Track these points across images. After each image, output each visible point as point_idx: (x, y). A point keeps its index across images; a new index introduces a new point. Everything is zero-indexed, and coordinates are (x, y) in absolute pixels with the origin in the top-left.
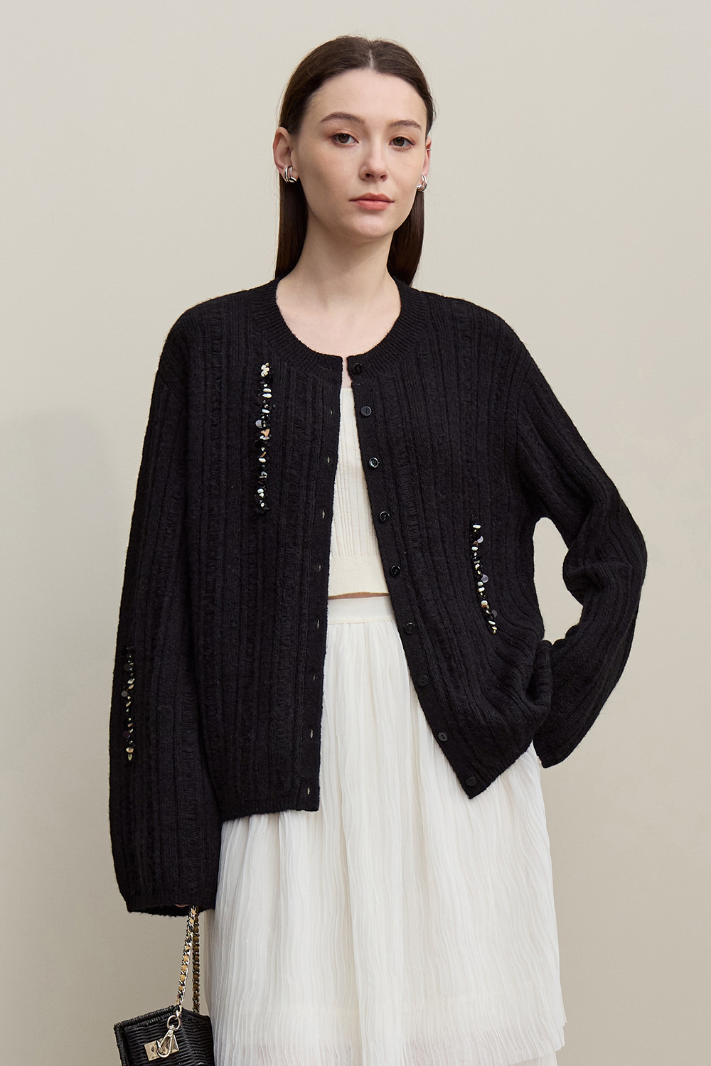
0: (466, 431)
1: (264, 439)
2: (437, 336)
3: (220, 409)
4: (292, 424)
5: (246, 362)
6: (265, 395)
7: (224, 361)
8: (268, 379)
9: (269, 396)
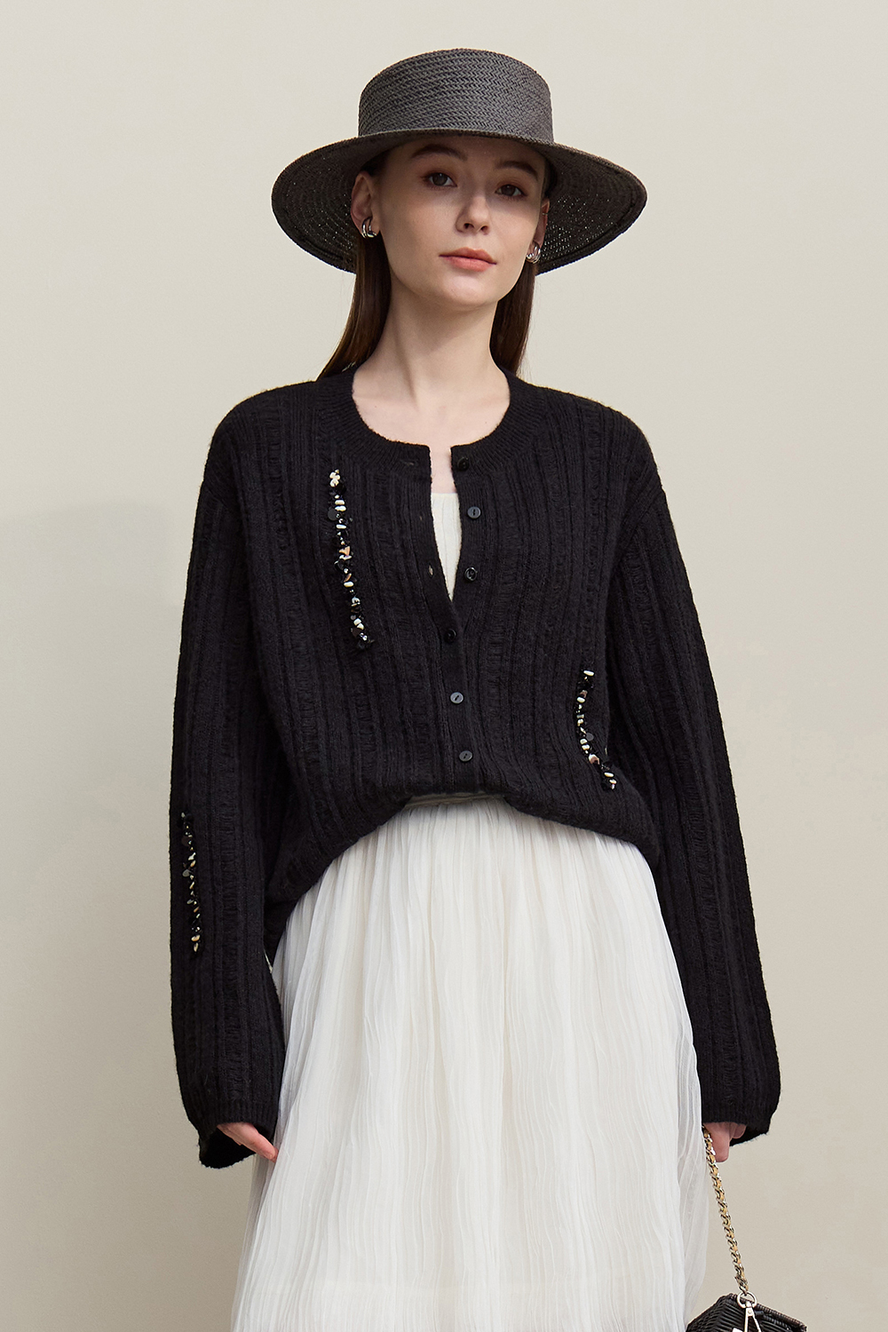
0: (591, 551)
1: (345, 559)
2: (559, 429)
3: (286, 529)
4: (376, 538)
5: (312, 470)
6: (338, 508)
7: (284, 471)
8: (339, 489)
9: (343, 509)
